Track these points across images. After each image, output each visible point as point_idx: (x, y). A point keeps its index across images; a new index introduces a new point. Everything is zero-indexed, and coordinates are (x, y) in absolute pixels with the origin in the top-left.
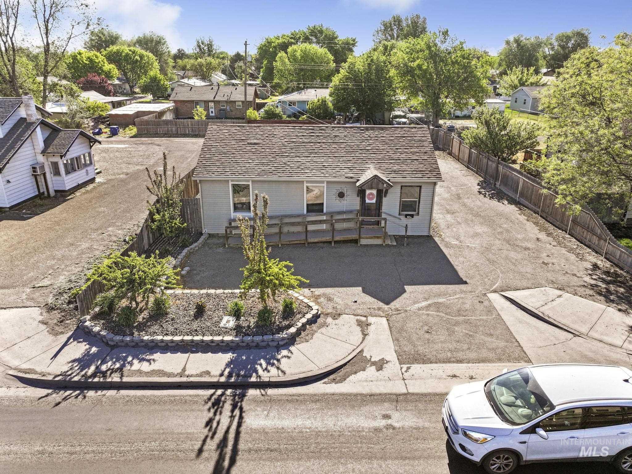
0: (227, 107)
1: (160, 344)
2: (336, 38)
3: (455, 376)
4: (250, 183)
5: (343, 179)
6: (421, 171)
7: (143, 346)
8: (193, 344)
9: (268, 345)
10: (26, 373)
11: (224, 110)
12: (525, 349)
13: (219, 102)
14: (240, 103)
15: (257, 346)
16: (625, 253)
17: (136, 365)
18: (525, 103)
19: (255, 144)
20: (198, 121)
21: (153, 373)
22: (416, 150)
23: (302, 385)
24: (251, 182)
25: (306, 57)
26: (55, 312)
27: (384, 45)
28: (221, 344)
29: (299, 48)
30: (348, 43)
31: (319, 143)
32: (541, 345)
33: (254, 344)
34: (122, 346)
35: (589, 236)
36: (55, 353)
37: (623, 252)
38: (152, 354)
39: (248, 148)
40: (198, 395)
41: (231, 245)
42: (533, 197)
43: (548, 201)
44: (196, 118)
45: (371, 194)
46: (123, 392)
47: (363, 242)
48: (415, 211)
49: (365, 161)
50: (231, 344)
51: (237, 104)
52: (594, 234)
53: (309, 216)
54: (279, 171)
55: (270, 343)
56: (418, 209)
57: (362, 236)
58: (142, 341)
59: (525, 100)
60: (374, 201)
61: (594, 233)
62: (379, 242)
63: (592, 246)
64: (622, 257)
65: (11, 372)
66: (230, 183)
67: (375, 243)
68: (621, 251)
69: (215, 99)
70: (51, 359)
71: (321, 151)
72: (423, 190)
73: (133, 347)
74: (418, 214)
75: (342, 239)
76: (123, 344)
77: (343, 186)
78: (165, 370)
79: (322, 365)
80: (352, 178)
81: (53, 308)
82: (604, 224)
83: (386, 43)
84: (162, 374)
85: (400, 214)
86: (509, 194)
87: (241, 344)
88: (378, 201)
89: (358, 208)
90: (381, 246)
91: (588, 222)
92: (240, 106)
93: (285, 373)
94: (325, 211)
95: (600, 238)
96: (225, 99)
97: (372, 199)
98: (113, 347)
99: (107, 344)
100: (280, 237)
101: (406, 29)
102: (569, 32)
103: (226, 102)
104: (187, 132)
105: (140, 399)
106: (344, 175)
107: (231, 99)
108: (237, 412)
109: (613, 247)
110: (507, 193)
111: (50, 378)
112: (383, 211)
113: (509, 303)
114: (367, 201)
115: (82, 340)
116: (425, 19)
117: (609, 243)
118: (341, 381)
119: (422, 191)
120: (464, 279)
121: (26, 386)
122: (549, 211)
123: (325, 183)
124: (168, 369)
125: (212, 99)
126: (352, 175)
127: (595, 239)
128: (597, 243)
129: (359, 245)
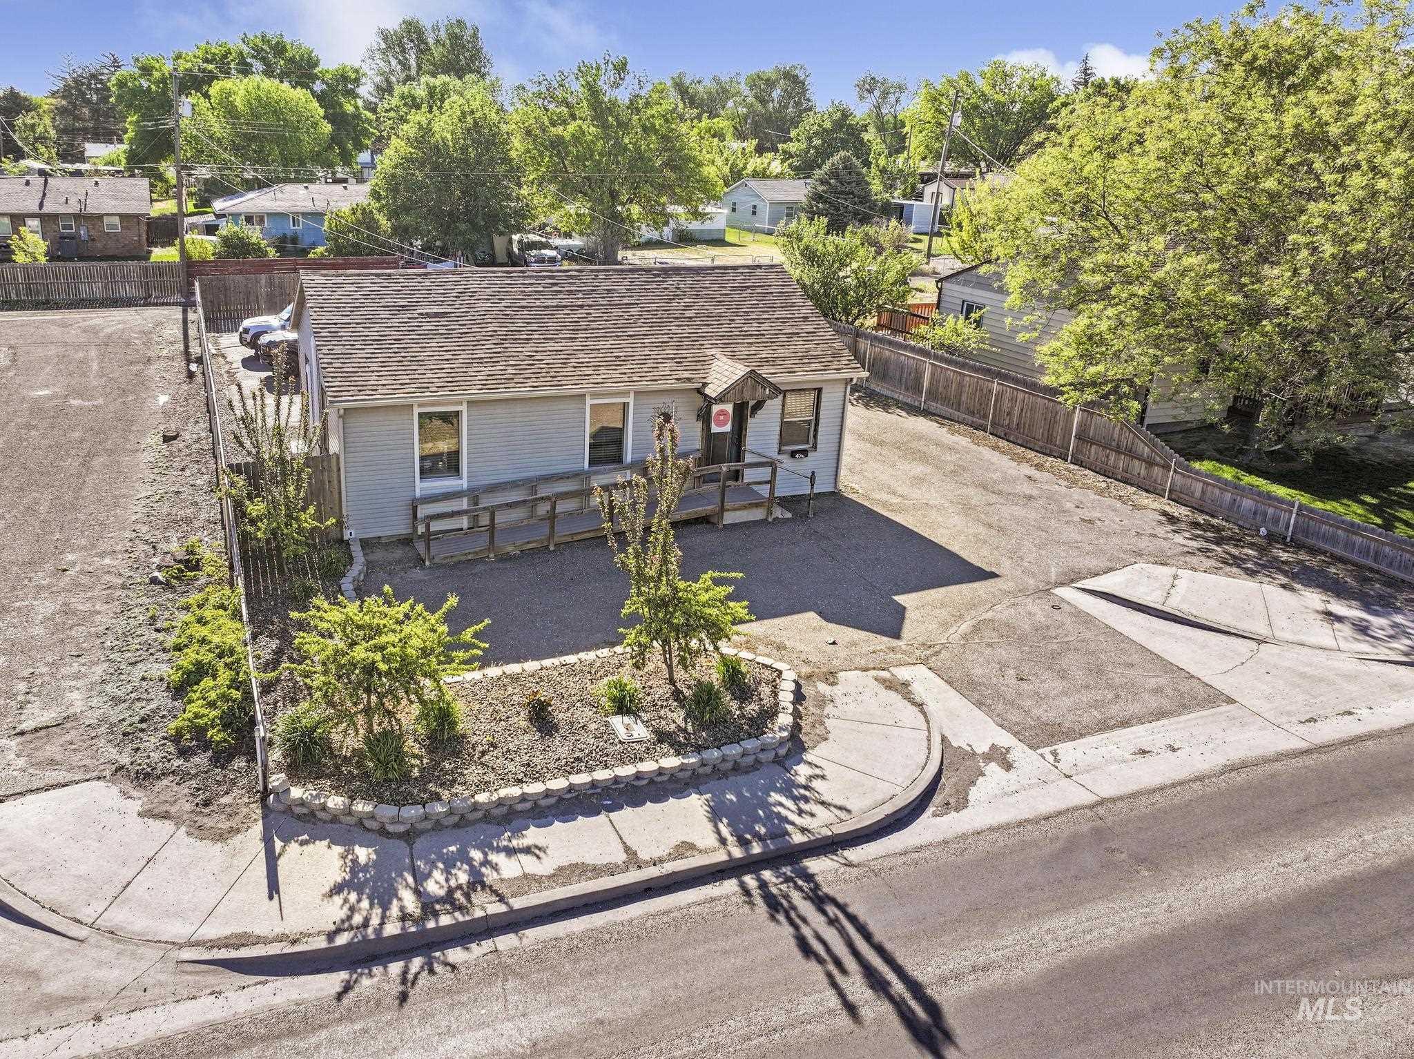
0: (78, 228)
1: (519, 807)
2: (316, 65)
3: (1144, 752)
4: (463, 408)
5: (671, 384)
6: (816, 357)
7: (480, 820)
8: (599, 790)
9: (757, 761)
10: (237, 947)
11: (72, 237)
12: (1205, 679)
13: (54, 217)
14: (116, 220)
15: (737, 769)
16: (1214, 486)
17: (509, 867)
18: (754, 213)
19: (437, 315)
20: (25, 268)
21: (564, 873)
22: (783, 313)
23: (899, 829)
24: (465, 405)
25: (264, 108)
26: (165, 782)
27: (427, 84)
28: (659, 779)
29: (240, 89)
30: (344, 78)
31: (581, 306)
32: (1225, 667)
33: (729, 765)
34: (427, 831)
35: (1122, 462)
36: (264, 882)
37: (1208, 484)
38: (518, 831)
39: (427, 327)
40: (713, 900)
41: (437, 560)
42: (964, 398)
43: (1006, 404)
44: (20, 258)
45: (723, 412)
46: (534, 934)
47: (729, 518)
48: (808, 442)
49: (696, 342)
50: (681, 775)
51: (106, 220)
52: (1133, 457)
53: (596, 473)
54: (527, 373)
55: (762, 756)
56: (815, 436)
57: (727, 506)
58: (476, 807)
59: (755, 207)
60: (727, 428)
61: (1131, 454)
62: (758, 514)
63: (1135, 480)
64: (1209, 494)
65: (187, 954)
66: (416, 411)
67: (751, 518)
68: (1205, 483)
69: (46, 210)
70: (271, 898)
71: (594, 325)
72: (825, 397)
73: (456, 826)
74: (815, 447)
75: (685, 517)
76: (428, 825)
77: (668, 400)
78: (589, 860)
79: (902, 779)
80: (689, 380)
81: (147, 775)
82: (1157, 435)
83: (432, 81)
84: (591, 871)
85: (780, 452)
86: (896, 396)
87: (701, 770)
88: (736, 427)
89: (698, 445)
90: (763, 522)
91: (1116, 436)
92: (114, 226)
93: (849, 811)
94: (628, 457)
95: (1150, 463)
96: (73, 208)
97: (724, 424)
98: (409, 836)
99: (383, 832)
100: (552, 527)
101: (437, 52)
102: (769, 70)
103: (77, 217)
104: (14, 297)
105: (596, 939)
106: (671, 376)
107: (90, 210)
108: (831, 910)
109: (1184, 476)
110: (889, 393)
111: (321, 943)
112: (748, 447)
113: (1103, 602)
114: (715, 429)
115: (306, 837)
116: (476, 29)
117: (1175, 471)
118: (962, 804)
119: (823, 399)
120: (987, 569)
121: (263, 978)
122: (1011, 421)
123: (632, 395)
124: (592, 856)
125: (35, 208)
126: (686, 375)
127: (1138, 468)
128: (1143, 473)
129: (720, 526)
